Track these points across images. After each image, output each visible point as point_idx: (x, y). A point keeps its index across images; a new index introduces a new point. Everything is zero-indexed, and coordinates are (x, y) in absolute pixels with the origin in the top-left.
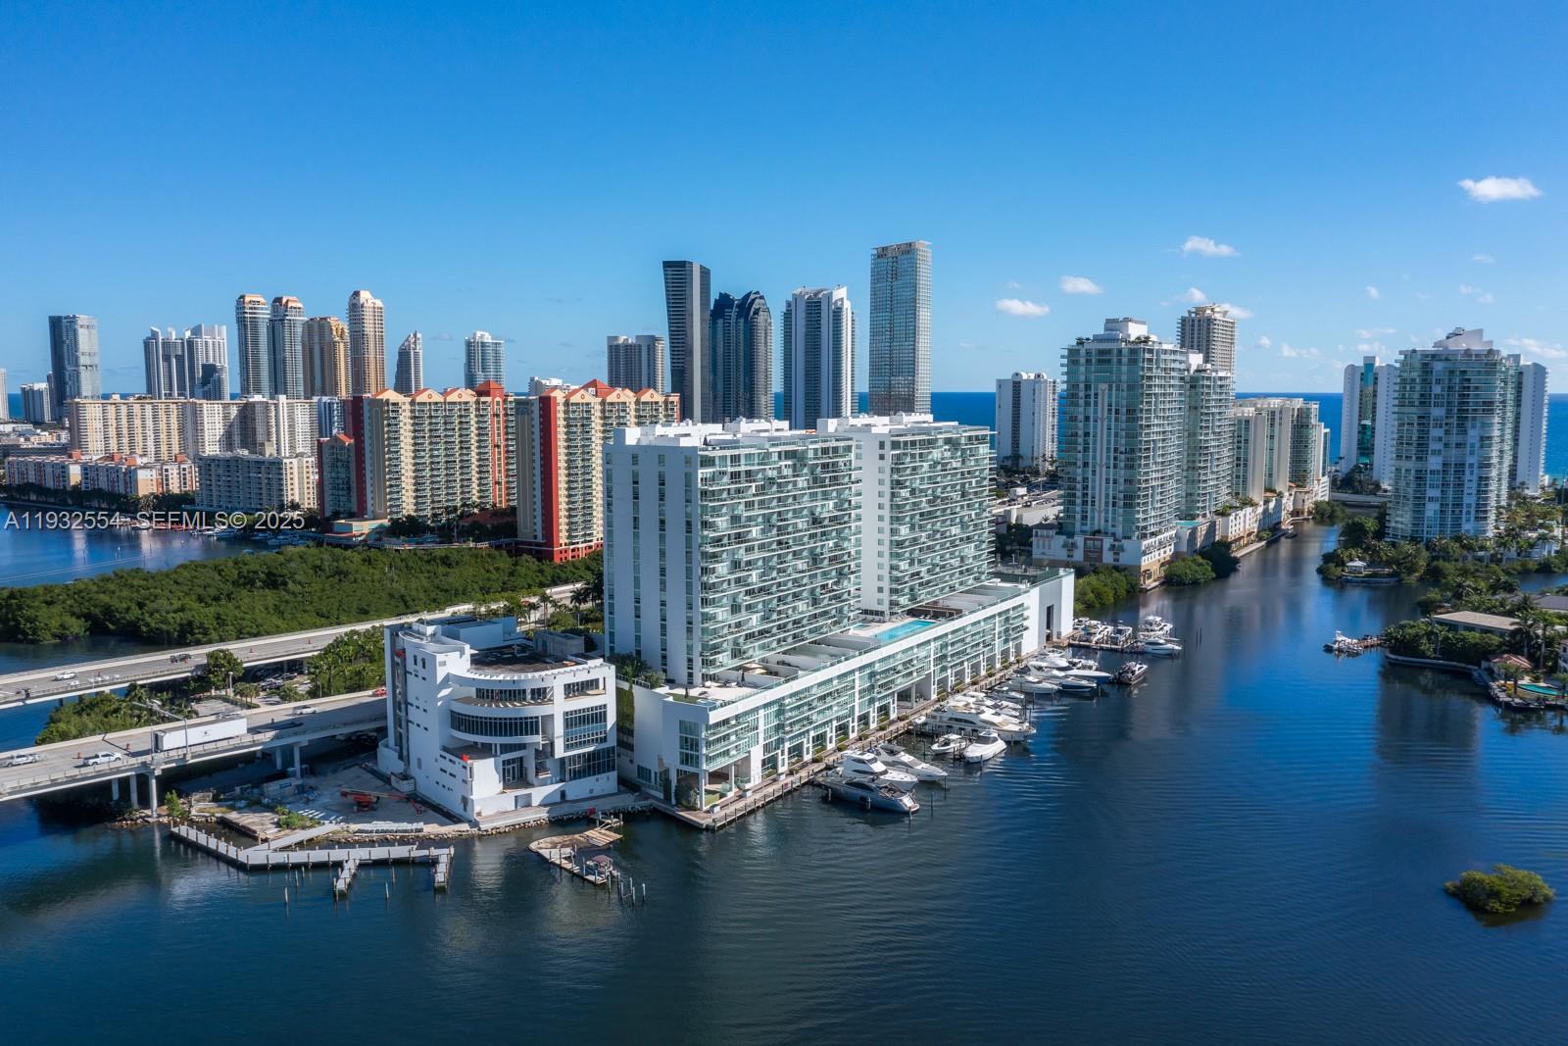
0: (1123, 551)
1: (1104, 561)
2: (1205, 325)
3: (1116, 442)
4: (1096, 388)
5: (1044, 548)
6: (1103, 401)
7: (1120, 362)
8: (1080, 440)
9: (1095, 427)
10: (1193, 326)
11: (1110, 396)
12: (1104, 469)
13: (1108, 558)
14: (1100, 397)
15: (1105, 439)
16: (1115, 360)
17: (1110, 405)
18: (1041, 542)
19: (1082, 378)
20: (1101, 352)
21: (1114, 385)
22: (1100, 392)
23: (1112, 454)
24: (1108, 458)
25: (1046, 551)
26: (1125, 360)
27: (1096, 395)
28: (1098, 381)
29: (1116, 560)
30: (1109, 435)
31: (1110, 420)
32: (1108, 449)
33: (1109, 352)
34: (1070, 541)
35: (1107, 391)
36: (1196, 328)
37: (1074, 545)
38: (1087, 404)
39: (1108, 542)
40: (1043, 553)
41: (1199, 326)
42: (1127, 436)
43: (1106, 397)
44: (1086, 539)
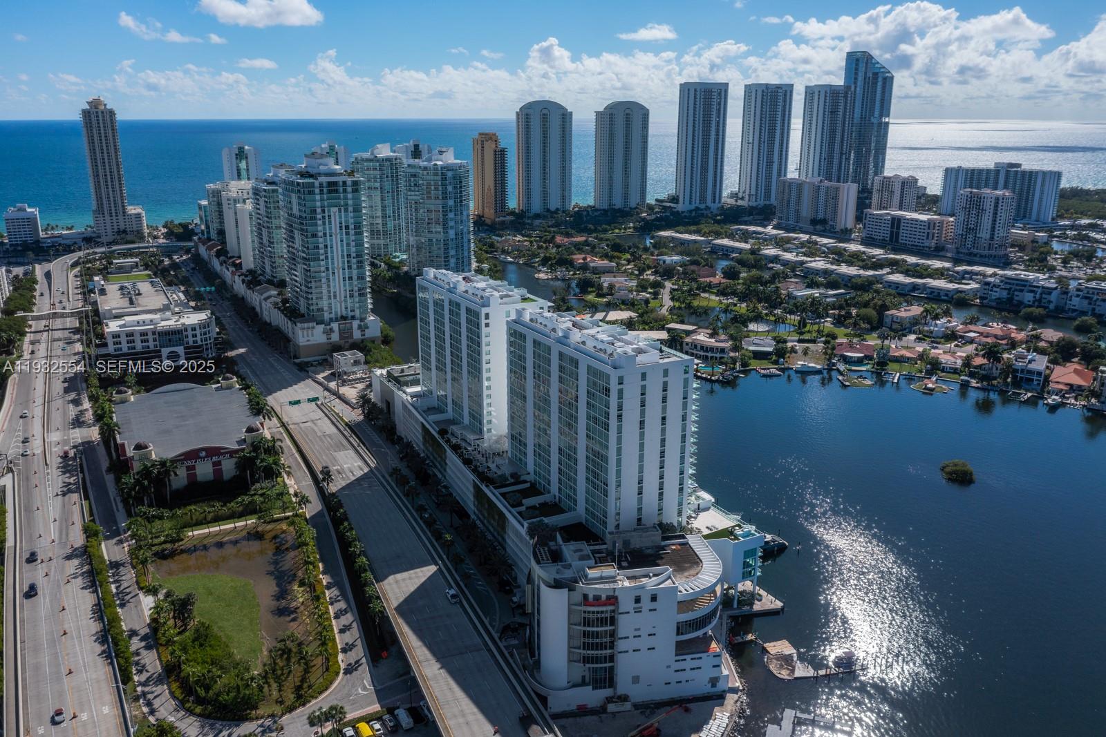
0: (367, 328)
1: (355, 337)
2: (108, 116)
3: (348, 250)
4: (329, 211)
5: (308, 336)
6: (335, 220)
7: (345, 191)
8: (322, 251)
9: (331, 241)
10: (97, 116)
11: (340, 217)
12: (341, 270)
13: (357, 335)
14: (332, 217)
15: (340, 249)
16: (341, 189)
17: (341, 223)
18: (305, 332)
19: (318, 204)
20: (330, 184)
21: (342, 208)
22: (332, 214)
23: (346, 259)
24: (343, 263)
25: (311, 338)
26: (349, 189)
27: (329, 216)
28: (330, 206)
29: (363, 335)
30: (342, 246)
31: (341, 235)
32: (343, 256)
33: (335, 184)
34: (328, 327)
35: (337, 213)
36: (101, 119)
37: (331, 330)
38: (324, 223)
39: (355, 324)
40: (308, 341)
41: (103, 117)
42: (356, 245)
43: (337, 218)
44: (339, 324)
